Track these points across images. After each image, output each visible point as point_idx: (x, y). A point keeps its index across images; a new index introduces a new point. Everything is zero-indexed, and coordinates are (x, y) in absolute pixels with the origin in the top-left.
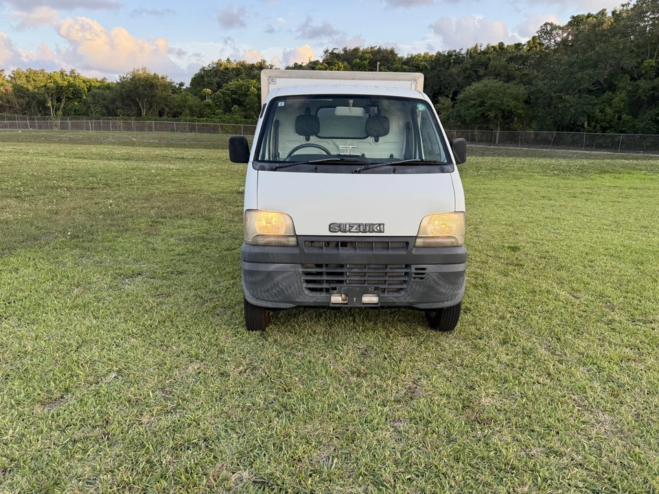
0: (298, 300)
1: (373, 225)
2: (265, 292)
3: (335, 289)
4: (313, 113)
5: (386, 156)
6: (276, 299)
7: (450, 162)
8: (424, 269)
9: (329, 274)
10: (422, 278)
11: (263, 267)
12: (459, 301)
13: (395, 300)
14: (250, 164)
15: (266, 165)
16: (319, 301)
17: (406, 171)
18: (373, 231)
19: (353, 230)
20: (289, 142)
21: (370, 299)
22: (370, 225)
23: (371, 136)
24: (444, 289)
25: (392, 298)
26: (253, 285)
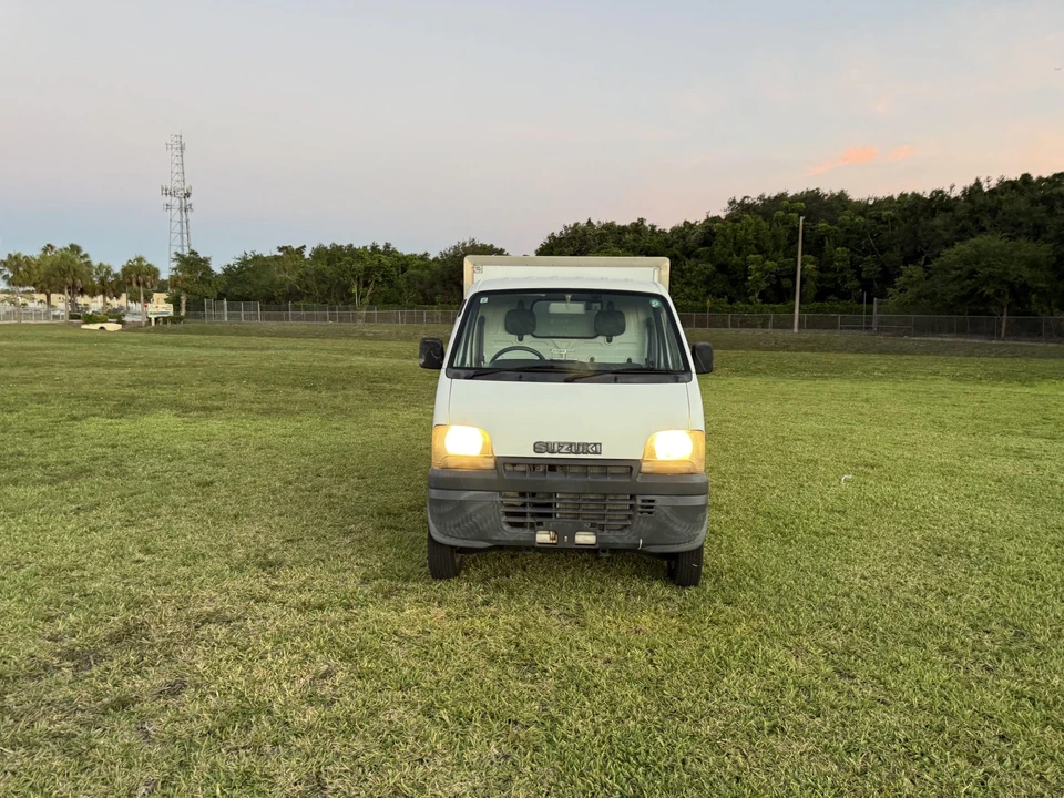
0: (495, 538)
1: (588, 445)
2: (455, 526)
3: (540, 524)
4: (528, 307)
5: (622, 359)
6: (469, 536)
7: (688, 369)
8: (653, 501)
9: (535, 505)
10: (651, 513)
11: (453, 495)
12: (699, 544)
13: (617, 541)
14: (443, 371)
15: (463, 373)
16: (522, 539)
17: (630, 380)
18: (588, 452)
19: (563, 450)
20: (497, 342)
21: (585, 538)
22: (584, 444)
23: (602, 335)
24: (680, 527)
25: (614, 538)
26: (440, 519)
